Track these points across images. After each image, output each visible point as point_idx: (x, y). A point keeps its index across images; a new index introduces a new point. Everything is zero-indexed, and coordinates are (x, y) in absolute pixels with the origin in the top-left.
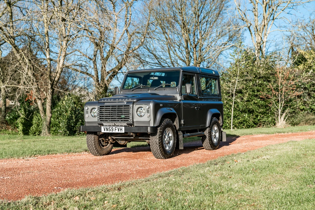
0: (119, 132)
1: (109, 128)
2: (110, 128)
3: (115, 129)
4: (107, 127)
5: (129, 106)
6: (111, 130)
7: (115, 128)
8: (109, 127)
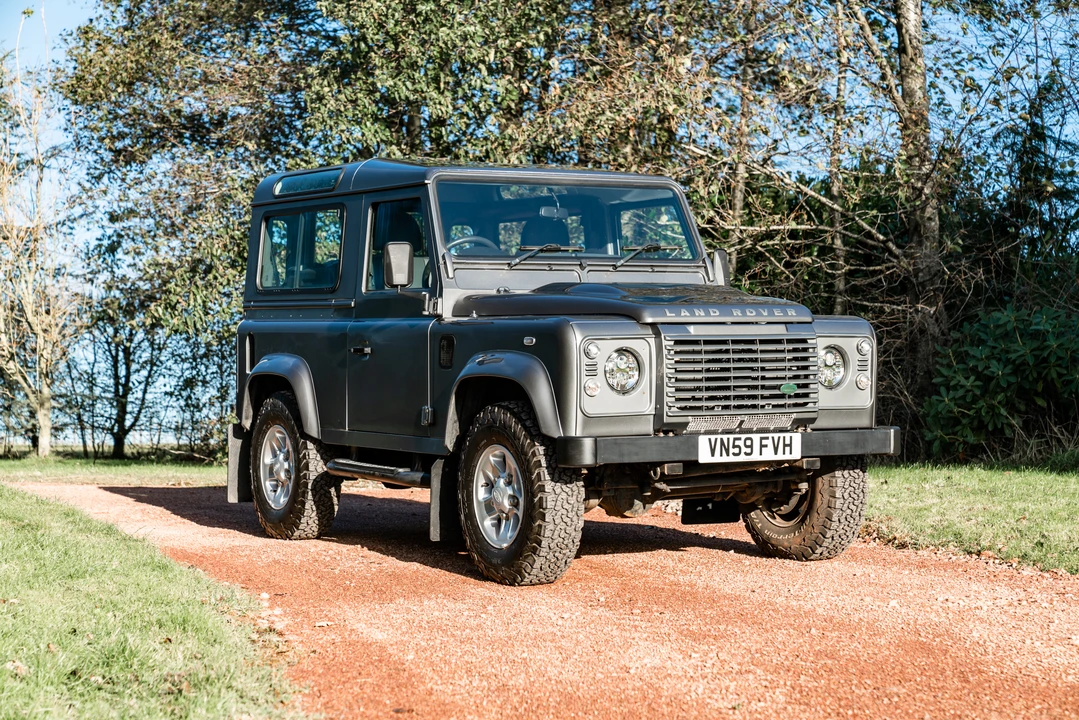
0: (780, 457)
1: (735, 439)
2: (737, 443)
3: (762, 446)
4: (725, 437)
5: (804, 341)
6: (744, 449)
7: (762, 439)
8: (732, 437)
